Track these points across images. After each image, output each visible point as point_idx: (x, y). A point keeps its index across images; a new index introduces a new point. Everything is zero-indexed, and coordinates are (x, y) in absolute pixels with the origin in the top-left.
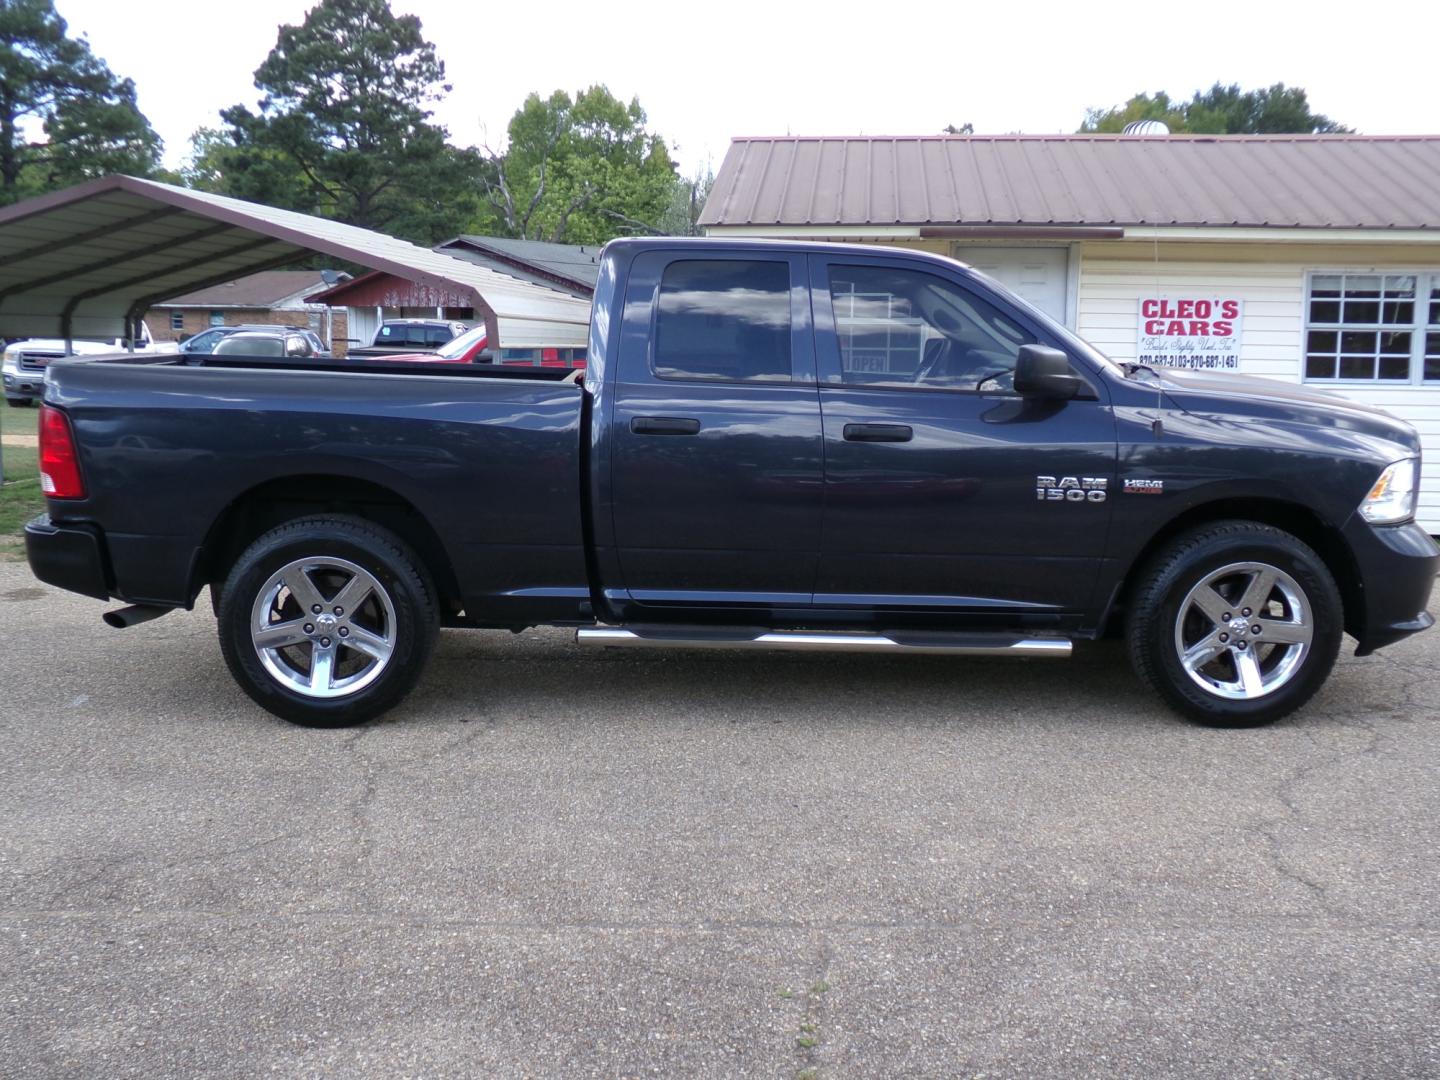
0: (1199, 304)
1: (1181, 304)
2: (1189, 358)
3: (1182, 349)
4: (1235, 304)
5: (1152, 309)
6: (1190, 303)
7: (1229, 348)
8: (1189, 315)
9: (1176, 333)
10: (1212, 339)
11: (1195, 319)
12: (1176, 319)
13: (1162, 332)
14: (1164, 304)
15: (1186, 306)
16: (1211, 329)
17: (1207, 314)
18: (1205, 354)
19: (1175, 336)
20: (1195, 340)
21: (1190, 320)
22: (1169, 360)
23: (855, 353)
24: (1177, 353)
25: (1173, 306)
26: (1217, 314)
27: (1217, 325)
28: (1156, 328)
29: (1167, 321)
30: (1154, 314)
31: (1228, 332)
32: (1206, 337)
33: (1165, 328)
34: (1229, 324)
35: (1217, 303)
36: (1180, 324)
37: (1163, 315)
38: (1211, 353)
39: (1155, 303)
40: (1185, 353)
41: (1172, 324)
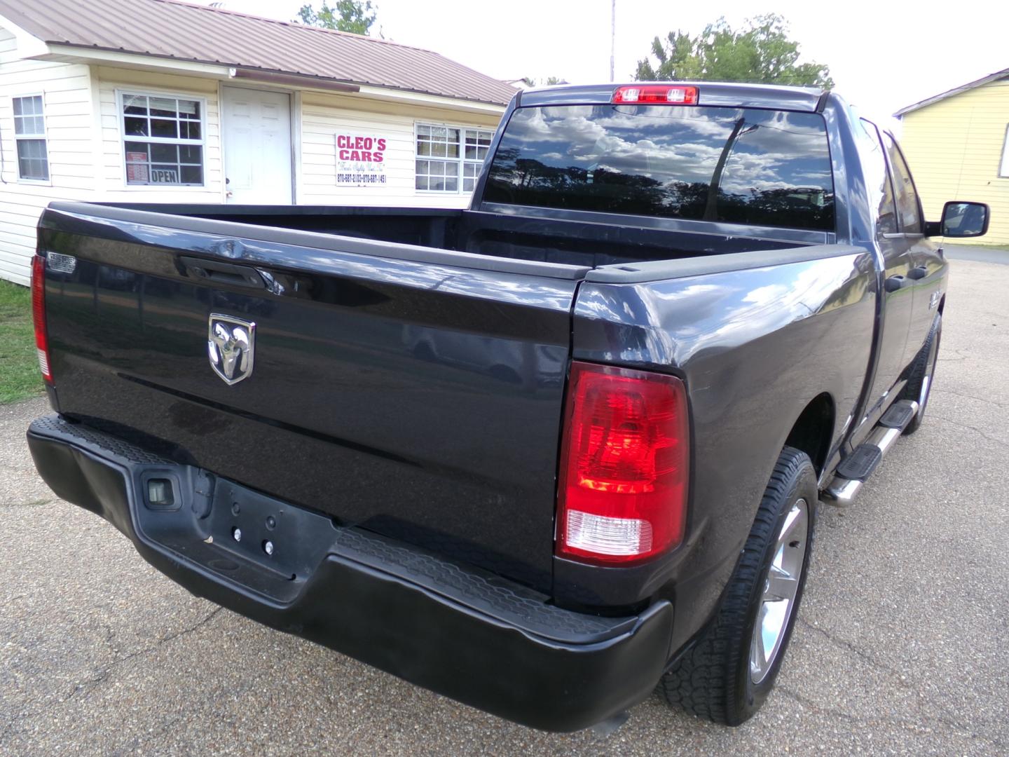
0: (367, 139)
1: (357, 139)
2: (362, 176)
3: (358, 170)
4: (384, 141)
5: (343, 142)
6: (361, 139)
7: (381, 170)
8: (361, 148)
9: (355, 159)
10: (374, 164)
11: (364, 150)
12: (355, 150)
13: (347, 158)
14: (349, 138)
15: (359, 141)
16: (372, 157)
17: (370, 148)
18: (370, 173)
19: (355, 162)
20: (365, 164)
21: (362, 150)
22: (352, 177)
23: (153, 167)
24: (356, 173)
25: (353, 141)
26: (375, 146)
27: (375, 154)
28: (345, 155)
29: (350, 151)
30: (344, 145)
31: (381, 159)
32: (370, 162)
33: (350, 155)
34: (381, 154)
35: (375, 139)
36: (357, 153)
37: (348, 147)
38: (373, 173)
39: (344, 138)
40: (361, 173)
41: (353, 152)
